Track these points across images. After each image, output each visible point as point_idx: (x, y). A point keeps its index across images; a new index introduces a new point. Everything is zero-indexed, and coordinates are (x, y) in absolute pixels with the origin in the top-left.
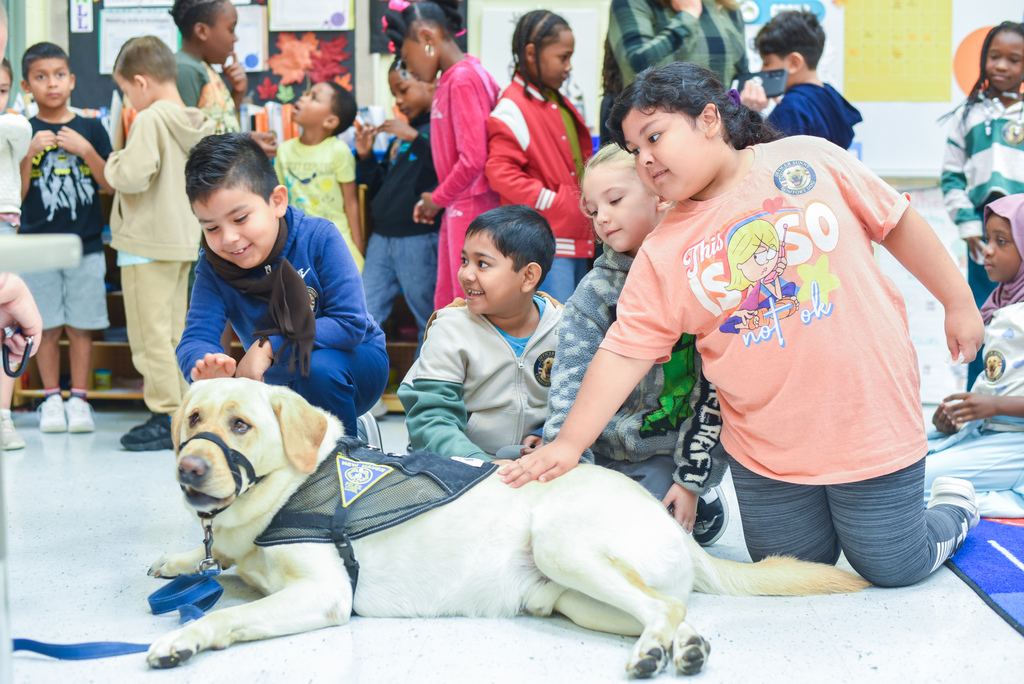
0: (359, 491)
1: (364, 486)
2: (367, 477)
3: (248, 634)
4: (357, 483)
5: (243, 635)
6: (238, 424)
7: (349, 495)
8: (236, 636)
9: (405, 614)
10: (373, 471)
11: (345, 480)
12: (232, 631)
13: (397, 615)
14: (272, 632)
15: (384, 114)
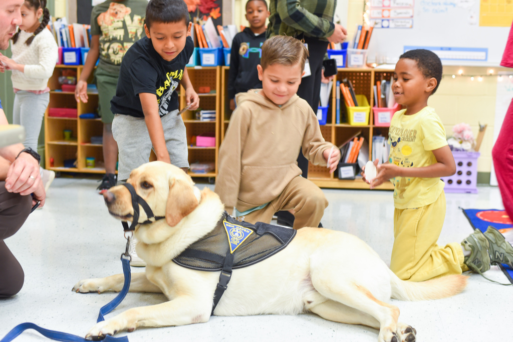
0: (238, 244)
1: (241, 241)
2: (241, 236)
3: (147, 324)
4: (237, 239)
5: (144, 323)
6: (146, 185)
7: (234, 246)
8: (140, 324)
9: (242, 314)
10: (243, 231)
11: (231, 237)
12: (138, 321)
13: (238, 314)
14: (160, 323)
15: (236, 29)
